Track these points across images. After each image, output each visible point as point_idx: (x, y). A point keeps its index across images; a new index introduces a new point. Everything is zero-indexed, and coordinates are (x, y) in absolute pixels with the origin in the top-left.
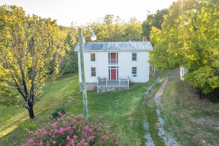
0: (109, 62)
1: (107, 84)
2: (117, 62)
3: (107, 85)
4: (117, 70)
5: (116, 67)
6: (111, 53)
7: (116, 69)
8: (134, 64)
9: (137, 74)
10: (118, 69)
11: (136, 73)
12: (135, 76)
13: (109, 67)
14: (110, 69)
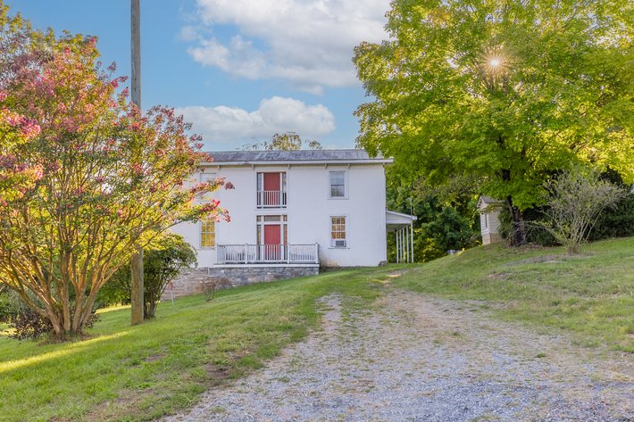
0: (259, 202)
1: (246, 261)
2: (285, 202)
3: (249, 263)
4: (282, 226)
5: (282, 218)
6: (265, 174)
7: (281, 223)
8: (338, 207)
9: (347, 239)
10: (285, 223)
11: (343, 235)
12: (341, 244)
13: (258, 218)
14: (263, 223)
